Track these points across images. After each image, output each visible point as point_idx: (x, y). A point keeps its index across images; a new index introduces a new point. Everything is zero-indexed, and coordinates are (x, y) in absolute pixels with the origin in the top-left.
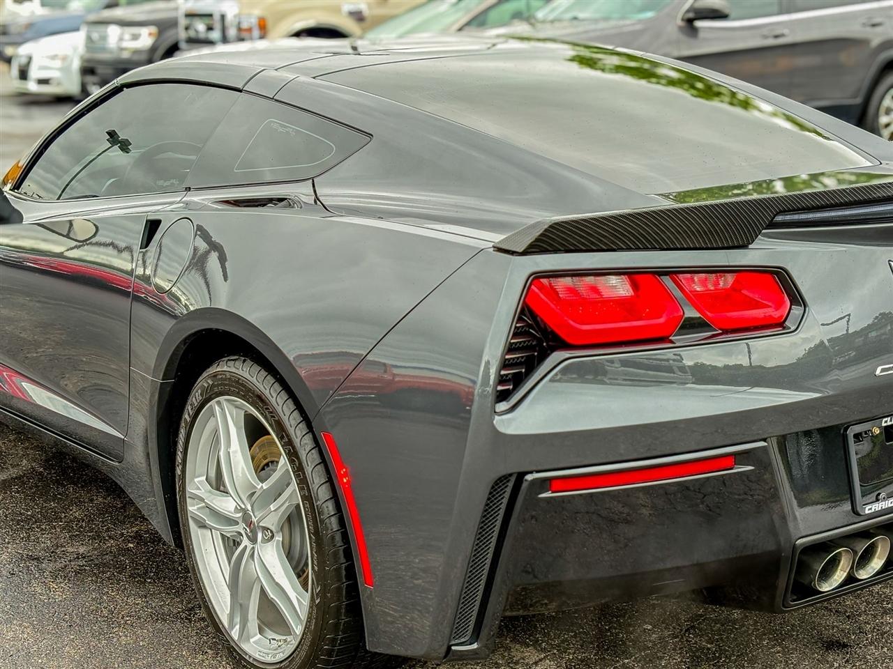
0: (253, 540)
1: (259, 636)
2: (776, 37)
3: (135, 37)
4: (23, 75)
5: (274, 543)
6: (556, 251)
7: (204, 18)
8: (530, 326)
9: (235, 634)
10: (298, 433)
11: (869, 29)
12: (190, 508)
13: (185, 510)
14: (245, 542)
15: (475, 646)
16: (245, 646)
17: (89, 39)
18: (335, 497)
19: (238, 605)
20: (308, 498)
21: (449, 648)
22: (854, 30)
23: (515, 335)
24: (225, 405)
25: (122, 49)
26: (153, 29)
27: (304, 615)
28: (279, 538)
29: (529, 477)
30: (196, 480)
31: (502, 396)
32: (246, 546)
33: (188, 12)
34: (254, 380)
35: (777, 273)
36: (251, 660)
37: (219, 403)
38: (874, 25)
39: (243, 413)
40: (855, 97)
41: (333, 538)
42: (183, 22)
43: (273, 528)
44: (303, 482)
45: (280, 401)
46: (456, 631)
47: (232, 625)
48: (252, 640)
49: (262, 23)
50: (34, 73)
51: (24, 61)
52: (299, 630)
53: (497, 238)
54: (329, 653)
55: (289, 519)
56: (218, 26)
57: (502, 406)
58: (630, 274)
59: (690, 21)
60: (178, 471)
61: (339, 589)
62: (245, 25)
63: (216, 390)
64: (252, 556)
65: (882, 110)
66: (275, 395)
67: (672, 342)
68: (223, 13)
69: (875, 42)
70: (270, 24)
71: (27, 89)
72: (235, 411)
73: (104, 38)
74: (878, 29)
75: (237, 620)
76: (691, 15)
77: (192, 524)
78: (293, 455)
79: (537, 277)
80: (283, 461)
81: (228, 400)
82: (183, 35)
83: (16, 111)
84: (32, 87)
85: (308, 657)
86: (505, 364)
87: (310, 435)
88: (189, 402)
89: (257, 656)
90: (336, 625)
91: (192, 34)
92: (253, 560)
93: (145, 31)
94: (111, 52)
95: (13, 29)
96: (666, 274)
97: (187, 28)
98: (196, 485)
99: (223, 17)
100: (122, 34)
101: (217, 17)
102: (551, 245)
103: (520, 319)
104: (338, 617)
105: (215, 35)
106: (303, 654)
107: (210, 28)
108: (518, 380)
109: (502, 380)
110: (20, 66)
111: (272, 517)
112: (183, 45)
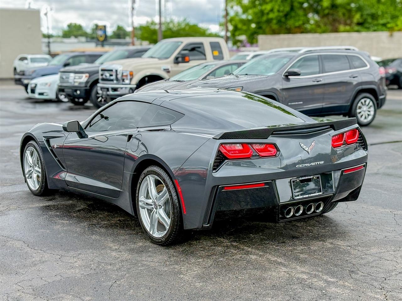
0: (156, 209)
1: (157, 233)
2: (318, 81)
3: (80, 78)
4: (33, 91)
5: (162, 209)
6: (226, 139)
7: (109, 72)
8: (220, 155)
9: (151, 233)
10: (169, 181)
11: (352, 79)
12: (140, 204)
13: (138, 204)
14: (154, 209)
15: (209, 225)
16: (153, 235)
17: (62, 78)
18: (177, 195)
19: (152, 225)
20: (171, 196)
21: (203, 225)
22: (346, 79)
23: (217, 156)
24: (150, 177)
25: (75, 82)
26: (87, 75)
27: (169, 224)
28: (163, 207)
29: (220, 186)
30: (141, 197)
31: (214, 169)
32: (155, 211)
33: (102, 69)
34: (158, 170)
35: (274, 144)
36: (156, 238)
37: (149, 177)
38: (354, 77)
39: (154, 179)
40: (348, 103)
41: (177, 208)
42: (100, 73)
43: (162, 205)
44: (170, 192)
45: (164, 174)
46: (204, 222)
47: (150, 231)
48: (155, 233)
49: (131, 74)
50: (38, 91)
51: (33, 86)
52: (168, 228)
53: (213, 136)
54: (175, 231)
55: (165, 203)
56: (114, 74)
57: (214, 171)
58: (242, 144)
59: (287, 76)
60: (137, 195)
61: (178, 216)
62: (124, 74)
63: (148, 173)
64: (156, 212)
65: (358, 107)
66: (163, 173)
67: (250, 158)
68: (116, 69)
69: (355, 83)
70: (134, 73)
71: (34, 97)
72: (152, 178)
73: (68, 78)
74: (355, 79)
75: (152, 230)
76: (287, 74)
77: (140, 208)
78: (167, 186)
79: (222, 144)
80: (165, 188)
81: (151, 176)
82: (100, 77)
83: (30, 105)
84: (36, 96)
85: (170, 233)
86: (215, 162)
87: (171, 181)
88: (140, 177)
89: (157, 237)
90: (177, 225)
91: (104, 77)
92: (157, 214)
93: (84, 75)
94: (71, 83)
95: (27, 73)
96: (249, 144)
97: (102, 75)
98: (142, 198)
99: (116, 71)
100: (75, 76)
101: (114, 71)
102: (225, 137)
103: (218, 153)
104: (177, 223)
105: (113, 77)
106: (169, 233)
107: (111, 75)
108: (218, 166)
109: (214, 166)
110: (31, 88)
111: (162, 202)
112: (100, 81)
